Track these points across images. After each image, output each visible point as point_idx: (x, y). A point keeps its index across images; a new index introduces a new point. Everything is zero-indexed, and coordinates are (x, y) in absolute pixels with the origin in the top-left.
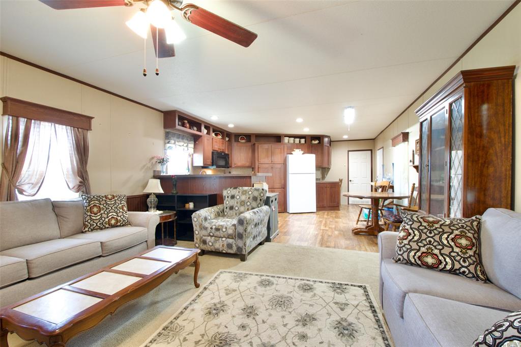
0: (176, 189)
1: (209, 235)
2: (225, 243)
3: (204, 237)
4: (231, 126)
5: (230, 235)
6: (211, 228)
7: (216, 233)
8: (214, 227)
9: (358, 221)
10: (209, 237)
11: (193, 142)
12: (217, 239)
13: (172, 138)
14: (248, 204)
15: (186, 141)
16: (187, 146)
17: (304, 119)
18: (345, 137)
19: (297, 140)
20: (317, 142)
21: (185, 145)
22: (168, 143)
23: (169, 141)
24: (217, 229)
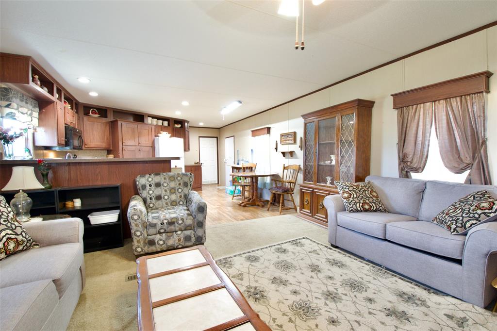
0: (48, 181)
1: (160, 233)
2: (182, 237)
3: (149, 237)
4: (94, 94)
5: (189, 226)
6: (162, 224)
7: (170, 228)
8: (165, 222)
9: (234, 196)
10: (158, 235)
11: (37, 109)
12: (171, 234)
13: (14, 99)
14: (180, 190)
15: (31, 107)
16: (31, 115)
17: (189, 103)
18: (201, 124)
19: (160, 122)
20: (180, 126)
21: (29, 112)
22: (8, 106)
23: (10, 104)
24: (171, 223)
